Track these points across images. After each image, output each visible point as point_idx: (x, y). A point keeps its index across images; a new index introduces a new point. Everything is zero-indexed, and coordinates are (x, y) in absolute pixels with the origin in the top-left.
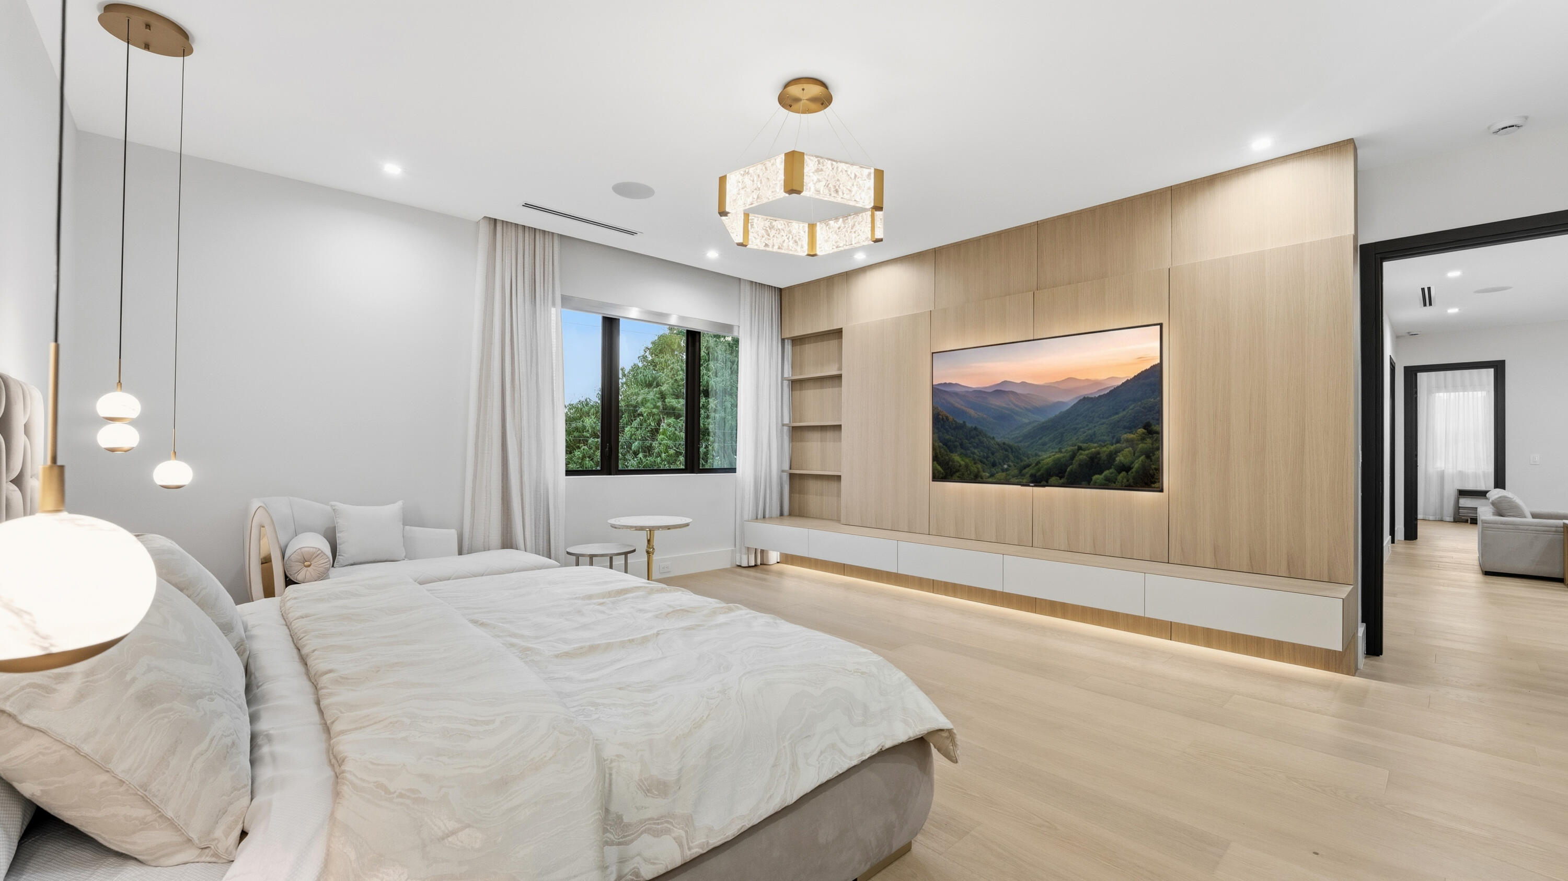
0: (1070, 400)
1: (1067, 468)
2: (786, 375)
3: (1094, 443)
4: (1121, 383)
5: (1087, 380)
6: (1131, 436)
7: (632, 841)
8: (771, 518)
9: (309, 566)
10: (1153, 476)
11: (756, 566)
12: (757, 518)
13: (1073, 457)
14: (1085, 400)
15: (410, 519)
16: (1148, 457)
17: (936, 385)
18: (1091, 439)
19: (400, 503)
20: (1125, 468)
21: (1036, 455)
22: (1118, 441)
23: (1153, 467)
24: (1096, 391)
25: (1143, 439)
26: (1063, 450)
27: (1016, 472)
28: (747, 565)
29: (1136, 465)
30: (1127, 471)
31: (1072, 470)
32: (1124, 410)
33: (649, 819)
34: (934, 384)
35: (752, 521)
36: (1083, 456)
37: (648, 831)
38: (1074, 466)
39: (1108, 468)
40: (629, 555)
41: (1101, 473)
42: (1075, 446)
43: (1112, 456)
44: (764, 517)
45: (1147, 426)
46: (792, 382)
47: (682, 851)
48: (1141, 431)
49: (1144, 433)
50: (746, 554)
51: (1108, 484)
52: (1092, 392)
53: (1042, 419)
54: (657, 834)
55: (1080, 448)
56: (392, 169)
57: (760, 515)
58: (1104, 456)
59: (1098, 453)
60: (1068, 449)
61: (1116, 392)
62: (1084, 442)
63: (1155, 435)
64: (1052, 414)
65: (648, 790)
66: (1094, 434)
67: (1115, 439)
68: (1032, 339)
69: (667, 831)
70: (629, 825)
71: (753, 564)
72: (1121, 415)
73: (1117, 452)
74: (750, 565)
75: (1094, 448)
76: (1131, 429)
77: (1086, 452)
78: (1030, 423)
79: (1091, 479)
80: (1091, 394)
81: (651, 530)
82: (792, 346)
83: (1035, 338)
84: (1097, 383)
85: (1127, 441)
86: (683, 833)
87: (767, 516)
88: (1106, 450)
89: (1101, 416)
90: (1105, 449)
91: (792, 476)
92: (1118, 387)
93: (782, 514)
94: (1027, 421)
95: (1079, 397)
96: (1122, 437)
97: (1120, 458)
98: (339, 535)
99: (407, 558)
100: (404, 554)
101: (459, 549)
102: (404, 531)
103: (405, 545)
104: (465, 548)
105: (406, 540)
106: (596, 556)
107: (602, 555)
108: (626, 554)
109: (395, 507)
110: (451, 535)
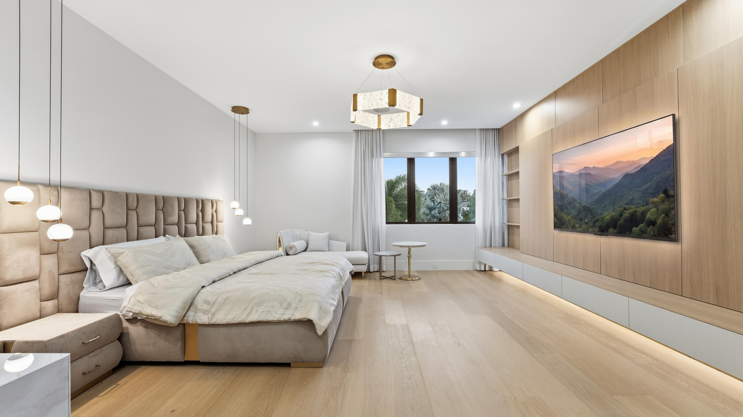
0: (617, 176)
1: (618, 222)
2: (505, 173)
3: (633, 205)
4: (649, 161)
5: (628, 161)
6: (655, 200)
7: (198, 313)
8: (495, 247)
9: (292, 250)
10: (670, 229)
11: (485, 270)
12: (486, 247)
13: (621, 215)
14: (627, 175)
15: (330, 238)
16: (667, 215)
17: (554, 173)
18: (631, 202)
19: (328, 232)
20: (652, 223)
21: (602, 214)
22: (647, 204)
23: (670, 222)
24: (633, 168)
25: (663, 202)
26: (616, 210)
27: (591, 224)
28: (480, 270)
29: (659, 221)
30: (654, 225)
31: (620, 224)
32: (650, 181)
33: (203, 309)
34: (553, 172)
35: (481, 248)
36: (626, 214)
37: (202, 312)
38: (621, 221)
39: (642, 223)
41: (637, 226)
42: (621, 207)
43: (644, 214)
44: (491, 246)
45: (666, 192)
46: (508, 176)
47: (209, 321)
48: (662, 195)
49: (663, 197)
50: (479, 264)
51: (641, 235)
52: (631, 170)
53: (603, 190)
54: (205, 314)
55: (625, 209)
56: (316, 124)
57: (488, 244)
58: (639, 214)
59: (635, 212)
60: (619, 209)
61: (644, 169)
62: (627, 204)
63: (671, 198)
64: (610, 186)
65: (205, 303)
66: (633, 198)
67: (645, 203)
68: (598, 139)
69: (207, 314)
70: (198, 309)
71: (483, 269)
72: (648, 184)
73: (647, 211)
74: (481, 270)
75: (632, 209)
76: (654, 195)
77: (629, 211)
78: (598, 193)
79: (632, 230)
80: (630, 171)
81: (409, 248)
82: (508, 157)
83: (599, 138)
84: (633, 163)
85: (653, 203)
86: (210, 316)
87: (492, 246)
88: (641, 209)
89: (636, 186)
90: (639, 209)
91: (509, 226)
92: (646, 165)
93: (503, 245)
94: (596, 192)
95: (624, 173)
96: (649, 201)
97: (648, 216)
98: (309, 242)
99: (329, 250)
100: (328, 249)
101: (348, 250)
102: (329, 242)
103: (329, 246)
104: (350, 249)
105: (329, 244)
106: (383, 256)
107: (385, 256)
108: (395, 256)
109: (326, 234)
110: (344, 244)
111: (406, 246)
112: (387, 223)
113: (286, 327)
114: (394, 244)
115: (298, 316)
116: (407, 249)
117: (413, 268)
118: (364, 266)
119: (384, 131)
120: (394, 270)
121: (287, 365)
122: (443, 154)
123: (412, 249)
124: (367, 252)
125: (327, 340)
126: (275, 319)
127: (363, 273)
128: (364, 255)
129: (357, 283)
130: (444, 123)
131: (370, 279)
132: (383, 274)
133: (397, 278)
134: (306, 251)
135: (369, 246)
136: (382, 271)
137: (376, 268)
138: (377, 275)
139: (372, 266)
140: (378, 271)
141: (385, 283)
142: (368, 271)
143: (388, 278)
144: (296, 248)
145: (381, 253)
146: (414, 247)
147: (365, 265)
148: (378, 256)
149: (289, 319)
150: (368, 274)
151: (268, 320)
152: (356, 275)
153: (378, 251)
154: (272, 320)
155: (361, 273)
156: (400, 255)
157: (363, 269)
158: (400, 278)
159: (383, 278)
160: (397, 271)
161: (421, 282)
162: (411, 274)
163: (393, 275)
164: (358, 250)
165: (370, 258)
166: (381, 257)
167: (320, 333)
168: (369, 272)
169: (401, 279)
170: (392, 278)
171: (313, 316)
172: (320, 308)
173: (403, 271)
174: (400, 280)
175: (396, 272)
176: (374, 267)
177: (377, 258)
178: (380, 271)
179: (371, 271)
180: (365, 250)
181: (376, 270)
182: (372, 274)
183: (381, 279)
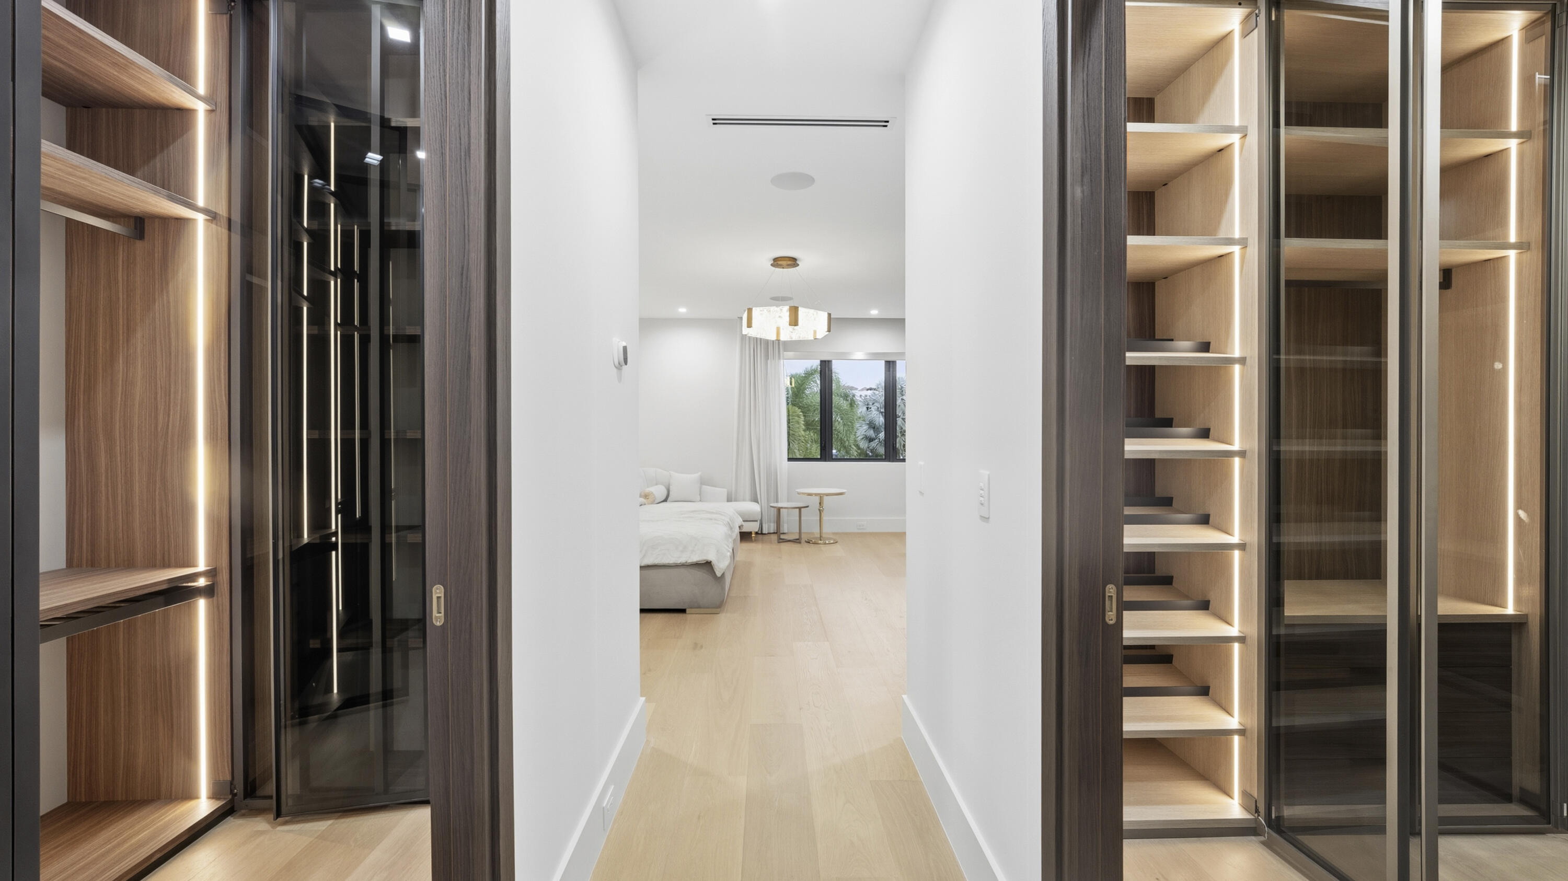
15: (703, 482)
19: (700, 473)
40: (802, 509)
56: (682, 310)
81: (821, 496)
98: (671, 487)
99: (700, 501)
100: (699, 499)
101: (729, 500)
102: (700, 488)
103: (700, 495)
104: (733, 499)
105: (700, 491)
106: (782, 508)
107: (785, 508)
108: (800, 508)
109: (696, 476)
110: (723, 492)
111: (816, 495)
112: (790, 459)
113: (683, 571)
114: (799, 490)
115: (695, 558)
116: (818, 498)
117: (826, 529)
118: (756, 523)
119: (785, 342)
120: (798, 531)
121: (683, 611)
122: (875, 356)
123: (825, 497)
124: (758, 503)
125: (724, 583)
126: (671, 562)
127: (753, 533)
128: (755, 508)
129: (747, 546)
130: (874, 313)
131: (763, 542)
132: (782, 537)
133: (803, 541)
134: (666, 501)
135: (762, 494)
136: (781, 532)
137: (773, 528)
138: (775, 537)
139: (767, 525)
140: (776, 532)
141: (784, 546)
142: (760, 532)
143: (789, 541)
144: (654, 495)
145: (779, 505)
146: (828, 495)
147: (757, 521)
148: (776, 509)
149: (686, 562)
150: (760, 536)
151: (664, 563)
152: (745, 536)
153: (775, 501)
154: (668, 564)
155: (751, 533)
156: (807, 507)
157: (753, 527)
158: (807, 541)
159: (781, 541)
160: (804, 533)
161: (837, 546)
162: (824, 536)
163: (797, 537)
164: (744, 500)
165: (763, 513)
166: (779, 509)
167: (719, 574)
168: (762, 534)
169: (809, 542)
170: (797, 541)
171: (711, 557)
172: (717, 551)
173: (813, 533)
174: (806, 544)
175: (802, 534)
176: (769, 528)
177: (774, 512)
178: (777, 532)
179: (764, 532)
180: (756, 501)
181: (772, 531)
182: (766, 537)
183: (779, 542)
